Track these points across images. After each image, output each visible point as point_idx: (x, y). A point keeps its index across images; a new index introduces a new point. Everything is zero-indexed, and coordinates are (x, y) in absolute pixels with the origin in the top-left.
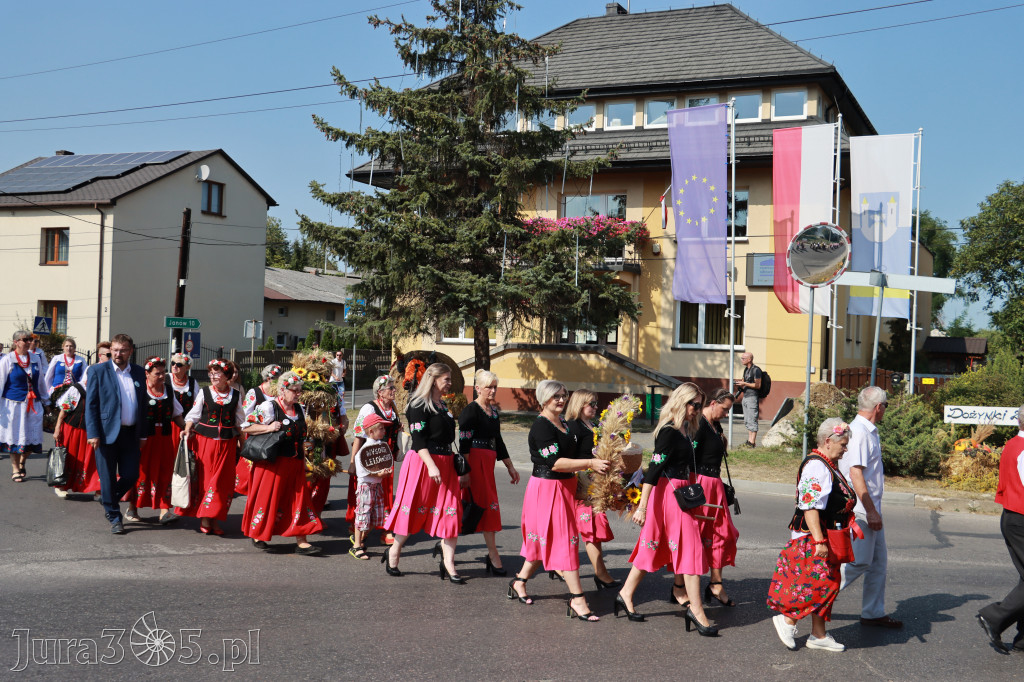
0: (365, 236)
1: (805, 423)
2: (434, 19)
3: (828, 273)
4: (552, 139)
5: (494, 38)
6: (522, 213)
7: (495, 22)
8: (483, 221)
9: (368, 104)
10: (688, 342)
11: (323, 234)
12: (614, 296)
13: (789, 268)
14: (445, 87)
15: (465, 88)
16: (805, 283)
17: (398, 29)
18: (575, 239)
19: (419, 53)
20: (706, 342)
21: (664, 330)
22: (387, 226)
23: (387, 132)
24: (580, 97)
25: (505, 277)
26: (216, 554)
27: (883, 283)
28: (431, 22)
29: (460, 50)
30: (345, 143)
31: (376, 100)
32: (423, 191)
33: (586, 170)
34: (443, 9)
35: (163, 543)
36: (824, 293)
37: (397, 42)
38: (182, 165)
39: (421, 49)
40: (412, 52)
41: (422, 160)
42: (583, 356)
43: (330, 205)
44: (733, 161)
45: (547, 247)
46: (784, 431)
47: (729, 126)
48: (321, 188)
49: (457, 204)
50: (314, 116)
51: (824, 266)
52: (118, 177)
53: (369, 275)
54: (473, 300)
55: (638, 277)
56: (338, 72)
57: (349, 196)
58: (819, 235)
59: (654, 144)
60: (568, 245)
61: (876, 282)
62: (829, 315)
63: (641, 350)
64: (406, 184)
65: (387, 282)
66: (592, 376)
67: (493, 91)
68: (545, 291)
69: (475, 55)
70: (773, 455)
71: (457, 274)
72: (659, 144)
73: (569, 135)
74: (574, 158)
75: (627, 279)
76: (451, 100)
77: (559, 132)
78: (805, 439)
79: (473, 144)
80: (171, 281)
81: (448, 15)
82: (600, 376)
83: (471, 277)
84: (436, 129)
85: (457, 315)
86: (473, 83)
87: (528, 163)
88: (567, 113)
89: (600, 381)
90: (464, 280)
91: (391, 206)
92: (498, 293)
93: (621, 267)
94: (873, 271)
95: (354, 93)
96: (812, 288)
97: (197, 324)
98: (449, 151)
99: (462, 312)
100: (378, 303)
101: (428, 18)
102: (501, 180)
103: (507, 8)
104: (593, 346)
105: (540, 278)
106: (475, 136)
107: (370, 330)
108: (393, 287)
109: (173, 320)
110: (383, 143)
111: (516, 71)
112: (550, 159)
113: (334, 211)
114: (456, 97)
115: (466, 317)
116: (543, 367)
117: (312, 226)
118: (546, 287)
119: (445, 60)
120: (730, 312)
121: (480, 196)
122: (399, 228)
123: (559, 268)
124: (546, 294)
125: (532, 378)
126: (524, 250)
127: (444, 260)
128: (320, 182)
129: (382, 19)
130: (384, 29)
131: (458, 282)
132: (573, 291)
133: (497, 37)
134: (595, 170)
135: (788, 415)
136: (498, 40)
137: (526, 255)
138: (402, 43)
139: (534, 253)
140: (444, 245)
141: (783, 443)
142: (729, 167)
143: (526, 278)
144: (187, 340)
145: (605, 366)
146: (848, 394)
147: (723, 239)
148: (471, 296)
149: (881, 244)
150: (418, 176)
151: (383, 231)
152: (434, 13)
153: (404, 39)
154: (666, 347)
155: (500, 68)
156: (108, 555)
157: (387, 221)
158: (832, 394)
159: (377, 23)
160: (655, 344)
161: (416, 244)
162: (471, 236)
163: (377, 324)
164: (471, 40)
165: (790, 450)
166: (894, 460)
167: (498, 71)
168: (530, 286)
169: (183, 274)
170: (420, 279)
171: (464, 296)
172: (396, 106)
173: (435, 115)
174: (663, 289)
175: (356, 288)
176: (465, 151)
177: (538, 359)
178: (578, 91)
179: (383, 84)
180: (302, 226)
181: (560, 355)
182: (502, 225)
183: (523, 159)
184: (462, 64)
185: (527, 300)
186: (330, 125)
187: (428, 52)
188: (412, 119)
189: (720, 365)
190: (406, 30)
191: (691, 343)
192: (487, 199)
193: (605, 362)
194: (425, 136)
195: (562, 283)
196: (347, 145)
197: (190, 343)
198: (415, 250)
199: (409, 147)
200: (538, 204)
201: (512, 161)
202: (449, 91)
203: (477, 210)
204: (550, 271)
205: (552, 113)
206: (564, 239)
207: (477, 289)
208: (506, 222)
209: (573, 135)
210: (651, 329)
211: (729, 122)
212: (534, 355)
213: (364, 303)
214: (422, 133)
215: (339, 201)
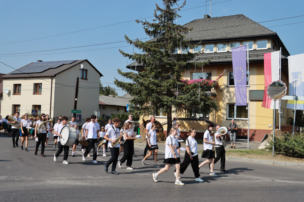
0: (134, 85)
1: (273, 142)
2: (155, 20)
3: (279, 96)
4: (191, 56)
5: (173, 26)
6: (182, 78)
7: (173, 21)
8: (171, 81)
9: (135, 46)
10: (231, 117)
11: (123, 85)
12: (210, 103)
13: (268, 94)
14: (158, 41)
15: (164, 41)
16: (273, 99)
17: (145, 24)
18: (199, 86)
19: (151, 31)
20: (237, 117)
21: (223, 114)
22: (143, 82)
23: (141, 54)
24: (199, 43)
25: (178, 98)
26: (106, 179)
27: (297, 99)
28: (154, 21)
29: (163, 29)
30: (129, 57)
31: (138, 45)
32: (152, 72)
33: (201, 65)
34: (158, 18)
35: (89, 176)
36: (278, 102)
37: (144, 27)
38: (75, 64)
39: (152, 29)
40: (149, 30)
41: (152, 62)
42: (199, 121)
43: (123, 76)
44: (248, 62)
45: (190, 88)
46: (265, 144)
47: (247, 51)
48: (121, 71)
49: (163, 76)
50: (119, 50)
51: (278, 94)
52: (56, 68)
53: (136, 97)
54: (168, 104)
55: (215, 98)
56: (126, 36)
57: (130, 73)
58: (277, 84)
59: (220, 57)
60: (196, 88)
61: (294, 99)
62: (278, 109)
63: (216, 120)
64: (147, 70)
65: (142, 99)
66: (202, 128)
67: (174, 41)
68: (190, 102)
69: (168, 31)
70: (262, 152)
71: (163, 96)
72: (222, 57)
73: (196, 55)
74: (197, 61)
75: (212, 98)
76: (160, 44)
77: (193, 54)
78: (273, 146)
79: (167, 58)
80: (73, 99)
81: (159, 19)
82: (204, 128)
83: (167, 97)
84: (156, 53)
85: (164, 109)
86: (167, 40)
87: (184, 63)
88: (195, 48)
89: (204, 129)
90: (165, 98)
91: (143, 76)
92: (175, 102)
93: (210, 94)
94: (294, 95)
95: (131, 43)
96: (275, 101)
97: (80, 112)
98: (160, 60)
99: (165, 108)
100: (138, 106)
101: (153, 20)
102: (176, 68)
103: (177, 17)
104: (202, 118)
105: (189, 98)
106: (168, 55)
107: (136, 114)
108: (144, 100)
109: (73, 111)
110: (140, 57)
111: (181, 36)
112: (190, 62)
113: (125, 78)
114: (162, 44)
115: (166, 109)
116: (186, 125)
117: (119, 82)
118: (190, 100)
119: (158, 33)
120: (248, 108)
121: (170, 73)
122: (146, 83)
123: (194, 95)
124: (191, 103)
125: (183, 128)
126: (183, 89)
127: (160, 92)
128: (120, 69)
129: (140, 20)
130: (140, 24)
131: (163, 99)
132: (198, 102)
133: (174, 26)
134: (204, 65)
135: (267, 139)
136: (175, 26)
137: (184, 91)
138: (146, 28)
139: (186, 90)
140: (159, 88)
141: (265, 148)
142: (247, 64)
143: (184, 98)
144: (77, 117)
145: (206, 125)
146: (285, 133)
147: (245, 86)
148: (168, 103)
149: (296, 87)
150: (151, 67)
151: (141, 84)
152: (155, 18)
153: (146, 26)
154: (224, 119)
155: (176, 35)
156: (75, 179)
157: (142, 80)
158: (280, 133)
159: (138, 23)
160: (220, 117)
161: (151, 87)
162: (168, 85)
163: (139, 112)
164: (167, 27)
165: (267, 150)
166: (302, 153)
167: (175, 36)
168: (186, 100)
169: (76, 97)
170: (152, 98)
171: (166, 103)
172: (145, 46)
173: (156, 49)
174: (223, 101)
175: (132, 101)
176: (165, 60)
177: (185, 123)
178: (198, 41)
179: (139, 40)
180: (115, 82)
181: (192, 121)
182: (177, 82)
183: (183, 62)
184: (164, 34)
185: (184, 105)
186: (124, 52)
187: (153, 30)
188: (149, 50)
189: (241, 124)
190: (147, 24)
191: (232, 117)
192: (172, 74)
193: (206, 123)
194: (153, 55)
195: (195, 99)
196: (129, 58)
197: (78, 118)
198: (151, 90)
199: (148, 59)
200: (186, 75)
201: (180, 63)
202: (160, 42)
203: (169, 78)
204: (191, 96)
205: (191, 48)
206: (195, 86)
207: (169, 101)
208: (178, 81)
209: (198, 54)
210: (219, 113)
211: (247, 50)
212: (183, 121)
213: (134, 105)
214: (152, 54)
215: (126, 75)
